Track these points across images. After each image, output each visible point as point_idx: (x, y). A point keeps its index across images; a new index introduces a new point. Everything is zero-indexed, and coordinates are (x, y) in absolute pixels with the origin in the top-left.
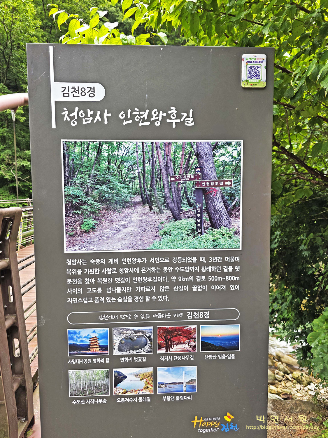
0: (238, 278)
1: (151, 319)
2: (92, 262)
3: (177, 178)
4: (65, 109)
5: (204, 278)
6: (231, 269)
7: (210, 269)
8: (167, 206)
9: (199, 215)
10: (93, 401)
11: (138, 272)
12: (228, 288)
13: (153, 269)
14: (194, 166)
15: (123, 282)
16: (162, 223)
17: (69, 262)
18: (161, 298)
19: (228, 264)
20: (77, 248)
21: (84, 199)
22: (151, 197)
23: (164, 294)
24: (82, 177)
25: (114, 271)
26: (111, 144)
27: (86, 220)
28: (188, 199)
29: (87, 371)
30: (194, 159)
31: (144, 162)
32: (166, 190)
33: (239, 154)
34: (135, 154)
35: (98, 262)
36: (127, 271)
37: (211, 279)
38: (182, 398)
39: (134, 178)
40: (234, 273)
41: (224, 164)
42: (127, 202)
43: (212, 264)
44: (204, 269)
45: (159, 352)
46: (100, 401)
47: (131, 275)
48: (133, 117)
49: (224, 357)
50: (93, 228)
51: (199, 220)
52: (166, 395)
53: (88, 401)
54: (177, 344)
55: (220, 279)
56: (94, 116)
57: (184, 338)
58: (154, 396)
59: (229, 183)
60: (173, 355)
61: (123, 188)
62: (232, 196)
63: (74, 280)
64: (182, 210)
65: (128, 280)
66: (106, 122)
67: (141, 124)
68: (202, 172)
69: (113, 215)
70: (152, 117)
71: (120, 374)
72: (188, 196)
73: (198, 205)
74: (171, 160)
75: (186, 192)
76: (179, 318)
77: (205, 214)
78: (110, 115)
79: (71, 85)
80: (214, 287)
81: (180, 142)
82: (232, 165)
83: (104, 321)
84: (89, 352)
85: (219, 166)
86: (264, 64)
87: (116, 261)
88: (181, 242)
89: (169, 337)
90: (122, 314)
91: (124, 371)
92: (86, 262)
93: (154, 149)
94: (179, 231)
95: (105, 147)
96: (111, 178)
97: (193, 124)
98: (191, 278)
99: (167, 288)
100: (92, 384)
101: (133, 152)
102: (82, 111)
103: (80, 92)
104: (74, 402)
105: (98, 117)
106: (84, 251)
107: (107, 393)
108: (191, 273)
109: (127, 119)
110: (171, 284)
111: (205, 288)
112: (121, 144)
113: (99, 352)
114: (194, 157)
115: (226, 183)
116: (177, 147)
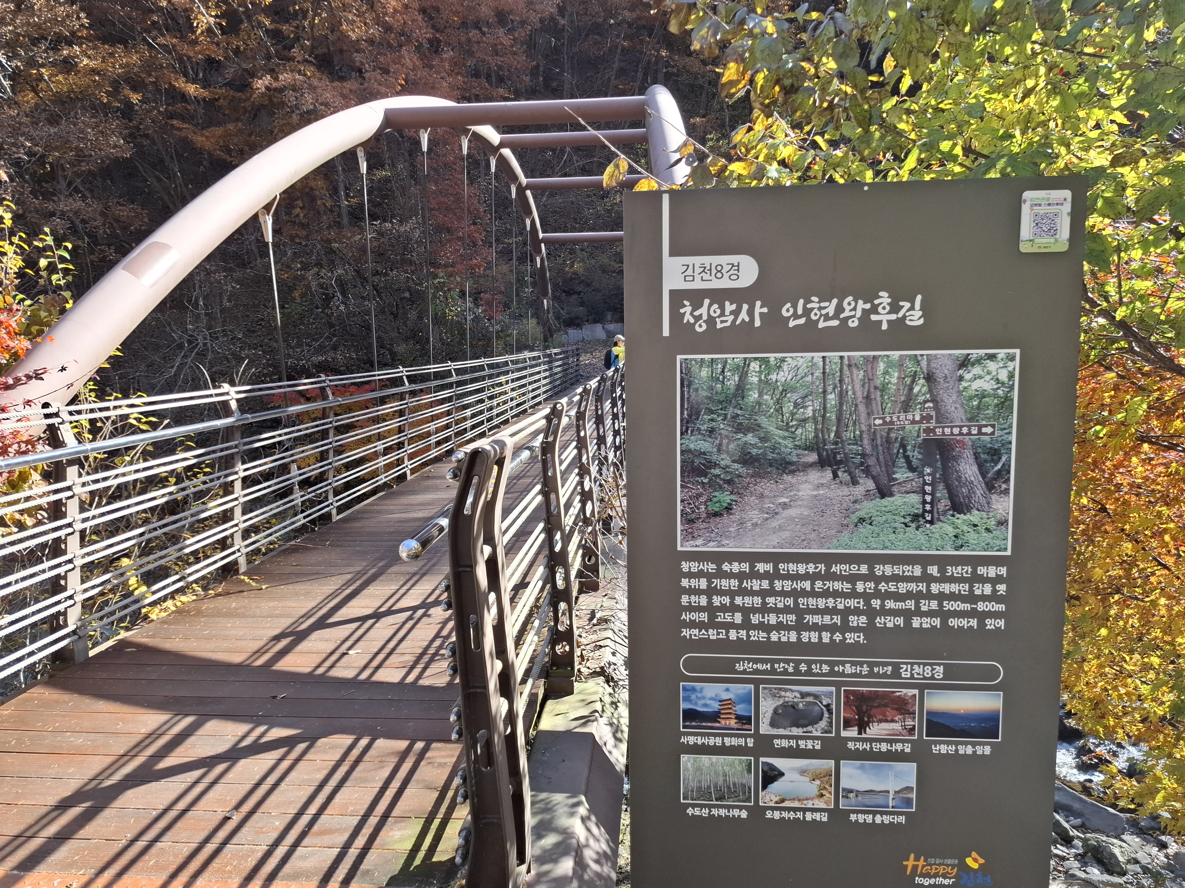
0: (1001, 607)
1: (832, 673)
2: (726, 567)
3: (888, 419)
4: (686, 303)
5: (934, 605)
6: (988, 589)
7: (947, 588)
8: (867, 472)
9: (928, 489)
10: (723, 812)
11: (808, 589)
12: (982, 624)
13: (837, 585)
14: (921, 399)
15: (780, 605)
16: (855, 502)
17: (685, 566)
18: (851, 638)
19: (984, 580)
20: (699, 542)
21: (714, 458)
22: (835, 454)
23: (857, 629)
24: (712, 420)
25: (765, 584)
26: (765, 361)
27: (716, 494)
28: (907, 458)
29: (714, 758)
30: (920, 387)
31: (825, 392)
32: (866, 442)
33: (1011, 376)
34: (809, 378)
35: (736, 567)
36: (788, 585)
37: (949, 606)
38: (887, 819)
39: (805, 420)
40: (994, 597)
41: (982, 395)
42: (791, 463)
43: (952, 580)
44: (935, 588)
45: (844, 734)
46: (736, 812)
47: (795, 594)
48: (807, 312)
49: (969, 750)
50: (729, 509)
51: (928, 498)
52: (857, 812)
53: (715, 812)
54: (880, 721)
55: (967, 607)
56: (736, 313)
57: (895, 712)
58: (836, 814)
59: (989, 430)
60: (871, 740)
61: (785, 438)
62: (995, 454)
63: (693, 597)
64: (896, 479)
65: (790, 602)
66: (757, 323)
67: (821, 325)
68: (936, 408)
69: (766, 486)
70: (843, 310)
71: (772, 767)
72: (908, 453)
73: (928, 470)
74: (876, 388)
75: (903, 446)
76: (885, 675)
77: (941, 486)
78: (765, 310)
79: (698, 260)
80: (953, 622)
81: (896, 354)
82: (996, 396)
83: (744, 672)
84: (718, 725)
85: (971, 398)
86: (1067, 208)
87: (769, 567)
88: (892, 537)
89: (864, 708)
90: (779, 661)
91: (779, 763)
92: (714, 566)
93: (845, 368)
94: (889, 516)
95: (755, 366)
96: (763, 421)
97: (921, 321)
98: (910, 604)
99: (863, 619)
100: (720, 782)
101: (806, 375)
102: (715, 306)
103: (714, 271)
104: (690, 811)
105: (744, 316)
106: (712, 547)
107: (748, 800)
108: (909, 595)
109: (796, 316)
110: (871, 613)
111: (937, 622)
112: (783, 360)
113: (736, 726)
114: (922, 381)
115: (984, 430)
116: (890, 364)
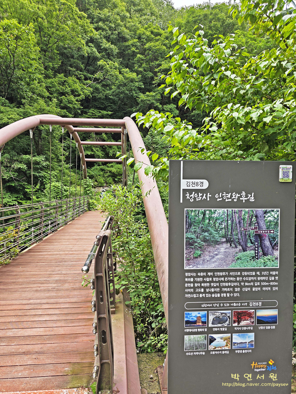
0: (277, 284)
1: (230, 306)
2: (199, 274)
3: (245, 228)
4: (188, 193)
5: (259, 284)
6: (273, 278)
7: (262, 278)
8: (240, 244)
9: (256, 249)
10: (197, 353)
11: (223, 280)
12: (272, 289)
13: (232, 279)
14: (254, 222)
15: (215, 286)
16: (236, 253)
17: (187, 274)
18: (235, 295)
19: (272, 276)
20: (191, 266)
21: (196, 240)
22: (231, 239)
23: (237, 292)
24: (195, 228)
25: (211, 279)
26: (211, 211)
27: (196, 251)
28: (251, 240)
29: (195, 336)
30: (254, 219)
31: (228, 220)
32: (239, 235)
33: (278, 216)
34: (223, 216)
35: (202, 274)
36: (217, 279)
37: (263, 284)
38: (246, 351)
39: (222, 229)
40: (275, 281)
41: (270, 221)
42: (218, 242)
43: (263, 276)
44: (259, 279)
45: (234, 325)
46: (201, 353)
47: (219, 282)
48: (222, 197)
49: (269, 328)
50: (200, 256)
51: (257, 252)
52: (237, 350)
53: (195, 353)
54: (244, 320)
55: (267, 284)
56: (202, 196)
57: (248, 317)
58: (231, 351)
59: (272, 232)
60: (241, 326)
61: (216, 234)
62: (274, 238)
63: (189, 284)
64: (248, 246)
65: (218, 284)
66: (208, 199)
67: (226, 200)
68: (258, 225)
69: (211, 249)
70: (233, 196)
71: (212, 337)
72: (251, 238)
73: (256, 243)
74: (242, 219)
75: (249, 236)
76: (245, 306)
77: (260, 248)
78: (210, 196)
79: (191, 181)
80: (264, 289)
81: (247, 210)
82: (274, 222)
83: (204, 307)
84: (196, 325)
85: (267, 222)
86: (291, 170)
87: (212, 274)
88: (247, 263)
89: (239, 316)
90: (214, 303)
91: (215, 336)
92: (195, 274)
93: (233, 213)
94: (246, 257)
95: (207, 212)
96: (210, 228)
97: (254, 200)
98: (252, 284)
99: (239, 289)
100: (197, 344)
101: (222, 215)
102: (196, 194)
103: (196, 184)
104: (187, 354)
105: (204, 197)
106: (195, 268)
107: (205, 348)
108: (252, 281)
109: (219, 198)
110: (241, 287)
111: (259, 289)
112: (216, 211)
113: (202, 325)
114: (254, 217)
115: (271, 232)
116: (245, 212)
